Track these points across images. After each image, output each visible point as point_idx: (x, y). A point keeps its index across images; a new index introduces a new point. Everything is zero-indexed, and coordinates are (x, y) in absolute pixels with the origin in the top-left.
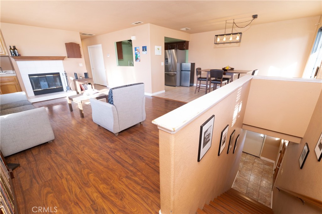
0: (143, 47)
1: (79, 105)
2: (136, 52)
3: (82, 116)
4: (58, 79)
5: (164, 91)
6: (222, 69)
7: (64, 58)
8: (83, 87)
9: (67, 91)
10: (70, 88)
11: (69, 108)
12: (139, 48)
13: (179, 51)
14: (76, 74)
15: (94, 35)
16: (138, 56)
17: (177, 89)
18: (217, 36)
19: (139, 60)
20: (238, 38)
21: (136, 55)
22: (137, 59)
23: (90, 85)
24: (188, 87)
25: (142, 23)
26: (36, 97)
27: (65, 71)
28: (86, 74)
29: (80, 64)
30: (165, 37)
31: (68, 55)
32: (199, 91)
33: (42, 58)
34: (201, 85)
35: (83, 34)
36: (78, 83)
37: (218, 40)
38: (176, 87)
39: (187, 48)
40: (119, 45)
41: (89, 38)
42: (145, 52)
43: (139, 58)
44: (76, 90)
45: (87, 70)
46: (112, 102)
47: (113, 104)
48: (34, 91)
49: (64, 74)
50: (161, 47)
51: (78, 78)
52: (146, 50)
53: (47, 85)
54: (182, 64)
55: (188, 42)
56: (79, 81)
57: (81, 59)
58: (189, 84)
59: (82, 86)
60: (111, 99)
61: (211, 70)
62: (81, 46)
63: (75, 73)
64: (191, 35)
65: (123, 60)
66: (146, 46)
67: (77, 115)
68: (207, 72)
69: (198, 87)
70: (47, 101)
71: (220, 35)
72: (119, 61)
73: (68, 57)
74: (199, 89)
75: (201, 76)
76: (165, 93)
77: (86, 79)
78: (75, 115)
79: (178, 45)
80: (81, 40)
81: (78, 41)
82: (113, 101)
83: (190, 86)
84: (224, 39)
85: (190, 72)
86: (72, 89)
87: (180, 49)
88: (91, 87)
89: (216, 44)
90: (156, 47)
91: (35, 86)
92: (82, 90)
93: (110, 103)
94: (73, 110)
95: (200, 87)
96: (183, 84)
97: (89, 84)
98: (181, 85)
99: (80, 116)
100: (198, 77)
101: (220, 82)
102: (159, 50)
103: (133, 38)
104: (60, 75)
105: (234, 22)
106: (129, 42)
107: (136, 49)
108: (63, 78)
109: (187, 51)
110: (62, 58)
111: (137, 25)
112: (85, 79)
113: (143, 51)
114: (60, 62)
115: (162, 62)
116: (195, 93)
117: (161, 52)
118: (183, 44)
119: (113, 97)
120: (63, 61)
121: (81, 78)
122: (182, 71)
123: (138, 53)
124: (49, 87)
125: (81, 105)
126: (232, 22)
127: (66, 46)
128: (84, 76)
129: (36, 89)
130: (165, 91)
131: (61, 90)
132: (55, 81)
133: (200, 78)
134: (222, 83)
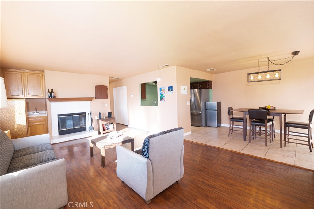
0: (169, 88)
1: (101, 151)
2: (161, 92)
3: (104, 165)
4: (83, 119)
5: (190, 133)
6: (258, 108)
7: (92, 99)
8: (105, 127)
9: (89, 131)
10: (93, 128)
11: (89, 152)
12: (164, 88)
13: (203, 90)
14: (101, 113)
15: (121, 78)
16: (163, 95)
17: (203, 129)
18: (249, 74)
19: (164, 100)
20: (277, 75)
21: (161, 95)
22: (161, 99)
23: (112, 125)
24: (215, 127)
25: (169, 65)
26: (59, 138)
27: (91, 111)
28: (109, 114)
29: (105, 104)
30: (190, 78)
31: (96, 97)
32: (232, 134)
33: (73, 100)
34: (234, 126)
35: (112, 78)
36: (101, 123)
37: (252, 78)
38: (202, 128)
39: (211, 88)
40: (143, 86)
41: (116, 81)
42: (170, 92)
43: (164, 98)
44: (98, 130)
45: (111, 109)
46: (147, 155)
47: (148, 158)
48: (59, 131)
49: (89, 114)
50: (187, 87)
51: (102, 118)
52: (172, 90)
53: (73, 125)
54: (207, 103)
55: (211, 81)
56: (102, 120)
57: (107, 99)
58: (216, 124)
59: (105, 125)
60: (147, 151)
61: (249, 110)
62: (108, 88)
63: (99, 113)
64: (214, 75)
65: (146, 100)
66: (172, 87)
67: (97, 161)
68: (244, 112)
69: (231, 128)
70: (69, 142)
71: (253, 73)
72: (142, 100)
73: (96, 98)
74: (232, 131)
75: (233, 116)
76: (192, 135)
77: (110, 119)
78: (95, 162)
79: (201, 85)
80: (110, 83)
81: (107, 84)
82: (149, 154)
83: (218, 126)
84: (260, 77)
85: (217, 111)
86: (94, 128)
87: (204, 89)
88: (113, 127)
89: (249, 82)
90: (182, 87)
91: (61, 125)
92: (104, 130)
93: (145, 156)
94: (94, 155)
95: (233, 128)
96: (208, 124)
97: (112, 123)
98: (206, 126)
99: (100, 163)
100: (231, 118)
101: (264, 124)
102: (185, 89)
103: (158, 80)
104: (85, 115)
105: (268, 60)
106: (153, 83)
107: (161, 89)
108: (88, 117)
109: (210, 90)
110: (90, 99)
111: (163, 68)
112: (108, 118)
113: (169, 91)
114: (88, 103)
115: (188, 102)
116: (229, 136)
117: (187, 91)
118: (207, 84)
119: (150, 149)
120: (91, 101)
121: (104, 117)
122: (207, 111)
123: (163, 93)
124: (74, 127)
125: (104, 151)
126: (267, 60)
127: (96, 89)
128: (107, 115)
129: (61, 129)
130: (192, 133)
131: (84, 129)
132: (80, 120)
133: (233, 118)
134: (267, 125)
